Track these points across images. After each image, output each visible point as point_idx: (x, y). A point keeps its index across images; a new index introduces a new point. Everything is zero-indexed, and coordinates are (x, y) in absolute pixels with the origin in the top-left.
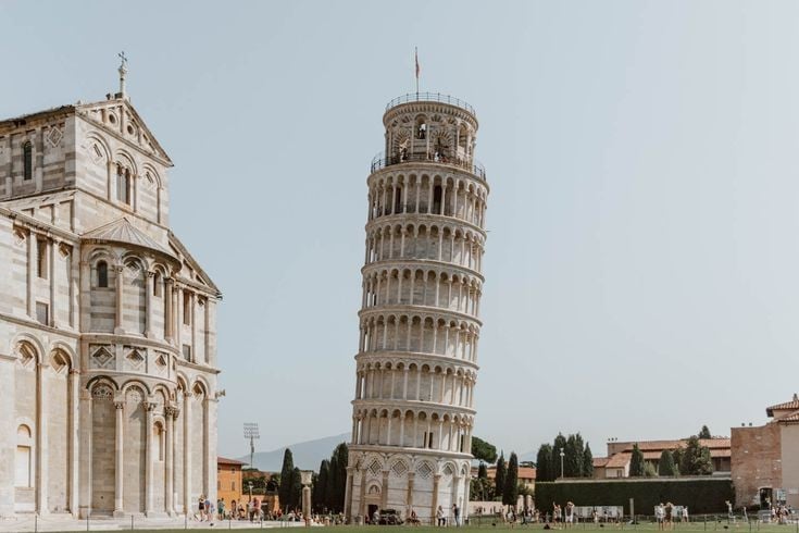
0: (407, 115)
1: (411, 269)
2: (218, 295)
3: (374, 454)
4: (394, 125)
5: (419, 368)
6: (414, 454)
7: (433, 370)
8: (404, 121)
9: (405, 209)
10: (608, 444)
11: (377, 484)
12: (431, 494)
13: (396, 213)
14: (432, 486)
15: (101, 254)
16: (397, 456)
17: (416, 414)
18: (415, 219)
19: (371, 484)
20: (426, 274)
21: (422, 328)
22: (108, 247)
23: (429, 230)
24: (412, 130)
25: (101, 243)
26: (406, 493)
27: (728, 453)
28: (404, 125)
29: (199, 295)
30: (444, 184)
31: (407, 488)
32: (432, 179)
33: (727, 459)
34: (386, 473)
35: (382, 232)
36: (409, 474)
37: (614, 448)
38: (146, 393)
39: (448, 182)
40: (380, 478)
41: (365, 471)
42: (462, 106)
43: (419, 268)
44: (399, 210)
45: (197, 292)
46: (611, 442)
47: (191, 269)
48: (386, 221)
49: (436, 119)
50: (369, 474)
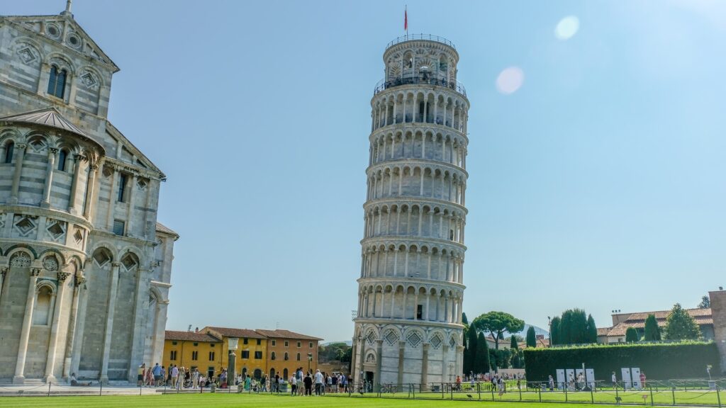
0: (398, 52)
1: (400, 167)
2: (162, 177)
3: (371, 326)
4: (389, 62)
5: (407, 248)
6: (403, 325)
7: (419, 250)
8: (396, 57)
9: (395, 121)
10: (613, 316)
11: (372, 352)
12: (420, 362)
13: (388, 124)
14: (422, 354)
15: (8, 134)
16: (389, 327)
17: (405, 288)
18: (402, 128)
19: (369, 353)
20: (412, 170)
21: (409, 214)
22: (14, 128)
23: (413, 135)
24: (402, 62)
25: (9, 125)
26: (397, 360)
27: (710, 321)
28: (396, 60)
29: (139, 177)
30: (426, 99)
31: (398, 356)
32: (415, 96)
33: (711, 326)
34: (380, 343)
35: (378, 141)
36: (400, 343)
37: (617, 318)
38: (60, 261)
39: (429, 97)
40: (376, 346)
41: (364, 340)
42: (441, 41)
43: (406, 165)
44: (390, 122)
45: (136, 174)
46: (615, 313)
47: (132, 154)
48: (381, 132)
49: (419, 52)
50: (367, 343)
